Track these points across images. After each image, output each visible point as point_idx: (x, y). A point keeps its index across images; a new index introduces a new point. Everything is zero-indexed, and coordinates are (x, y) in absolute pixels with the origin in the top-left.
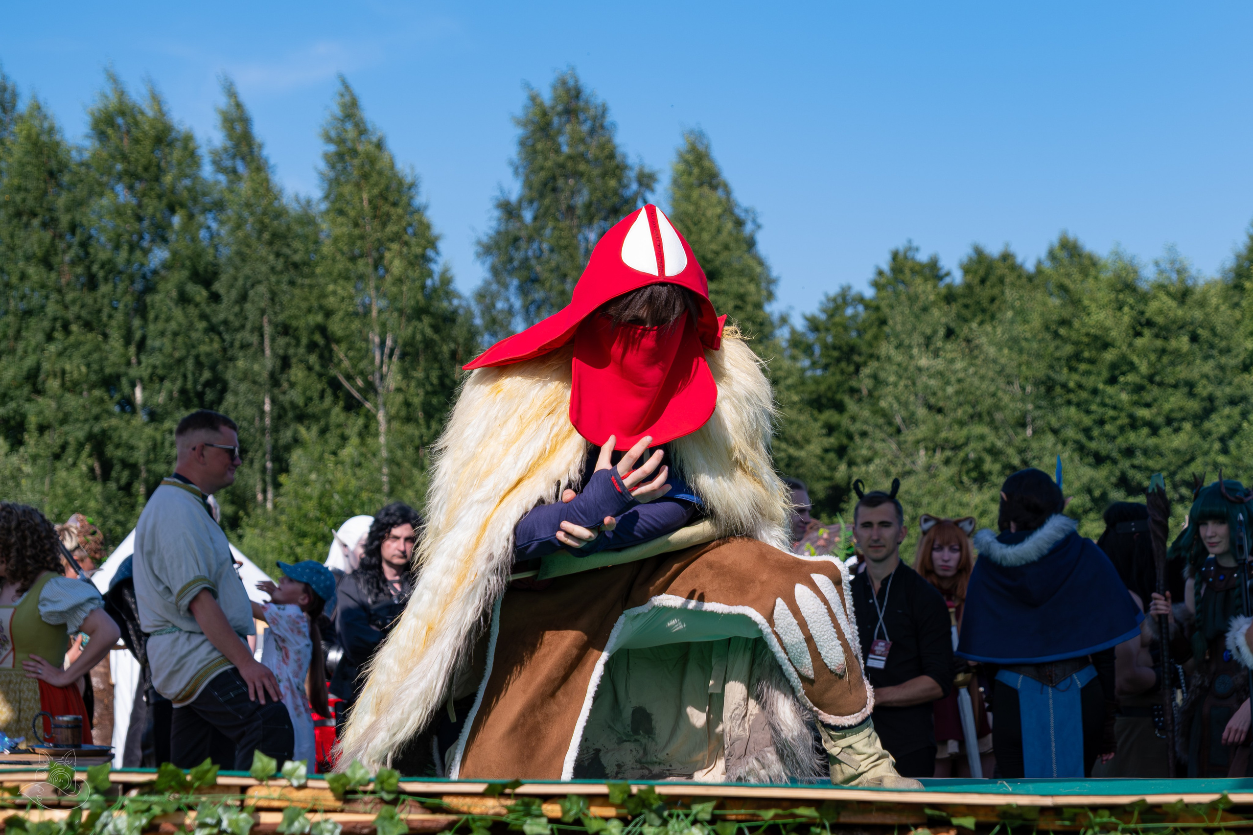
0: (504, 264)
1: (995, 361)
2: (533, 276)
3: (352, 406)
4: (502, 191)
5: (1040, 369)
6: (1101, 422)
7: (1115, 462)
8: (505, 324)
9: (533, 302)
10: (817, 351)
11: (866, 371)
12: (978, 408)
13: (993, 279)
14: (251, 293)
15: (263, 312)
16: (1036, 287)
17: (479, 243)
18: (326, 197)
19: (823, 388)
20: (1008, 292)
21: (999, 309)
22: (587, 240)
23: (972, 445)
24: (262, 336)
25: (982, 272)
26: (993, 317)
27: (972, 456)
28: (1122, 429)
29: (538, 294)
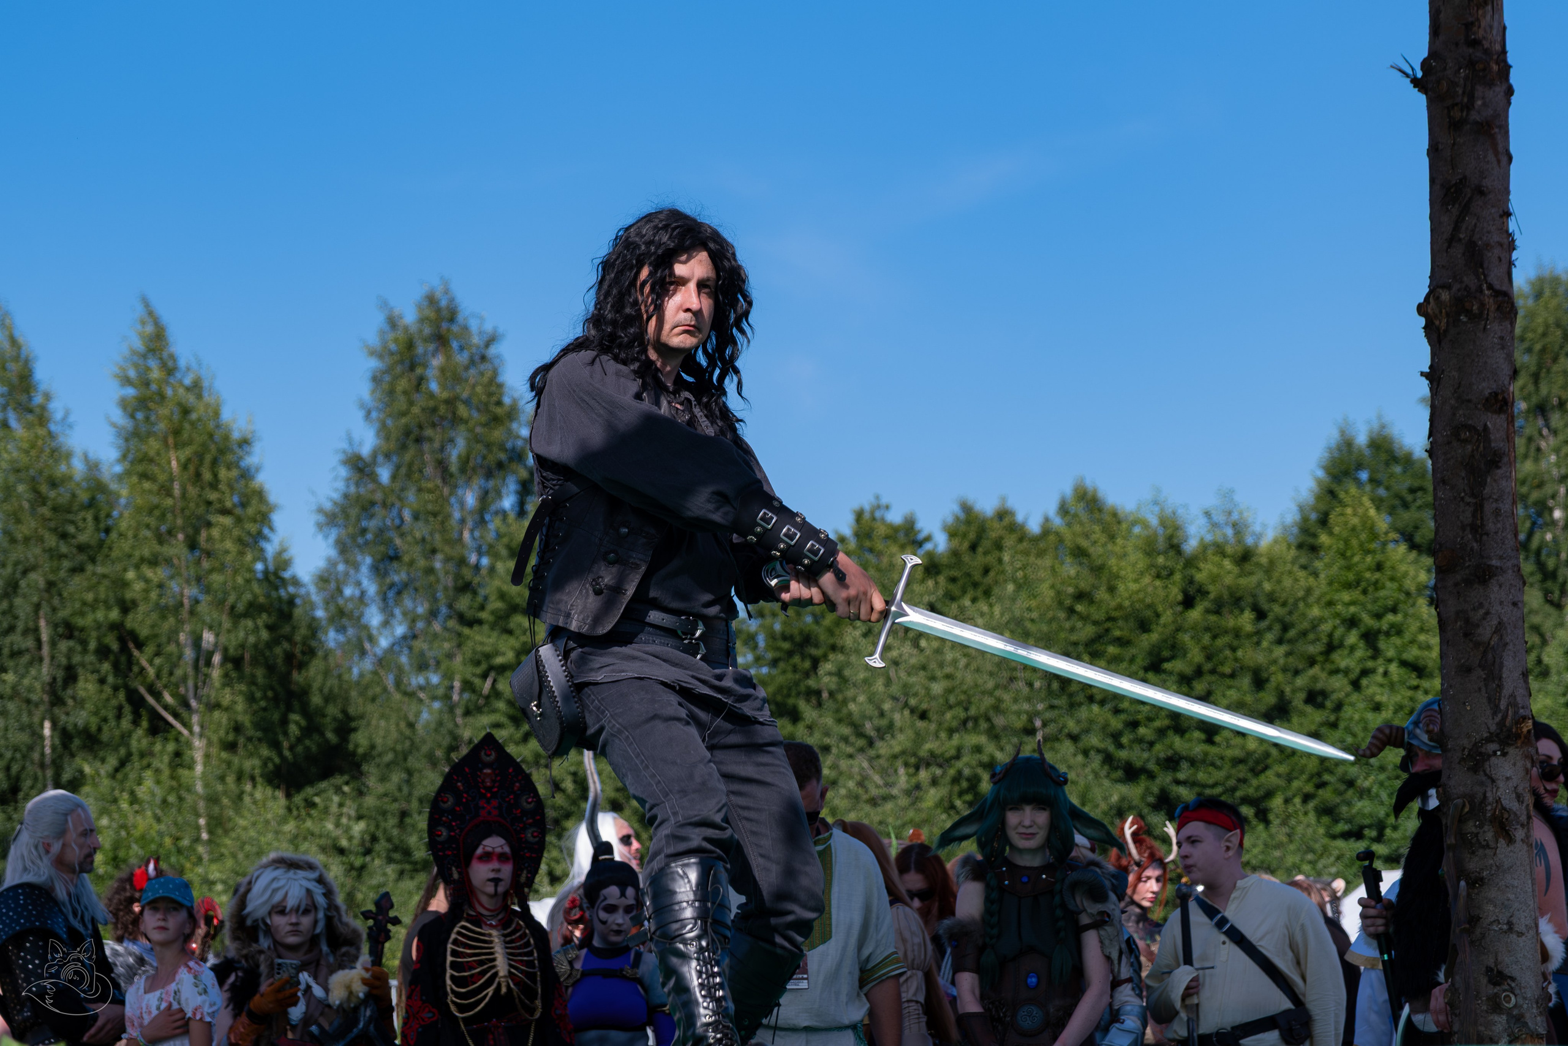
0: (353, 537)
2: (391, 553)
3: (158, 727)
4: (350, 441)
6: (1133, 725)
7: (1151, 776)
8: (356, 614)
9: (391, 586)
10: (761, 640)
11: (827, 667)
12: (973, 711)
13: (986, 544)
14: (23, 583)
15: (37, 607)
16: (1041, 554)
17: (320, 510)
18: (124, 457)
19: (771, 690)
20: (1006, 558)
21: (996, 582)
22: (462, 504)
23: (965, 759)
24: (39, 641)
25: (972, 536)
26: (987, 593)
27: (967, 772)
28: (1162, 732)
29: (398, 576)
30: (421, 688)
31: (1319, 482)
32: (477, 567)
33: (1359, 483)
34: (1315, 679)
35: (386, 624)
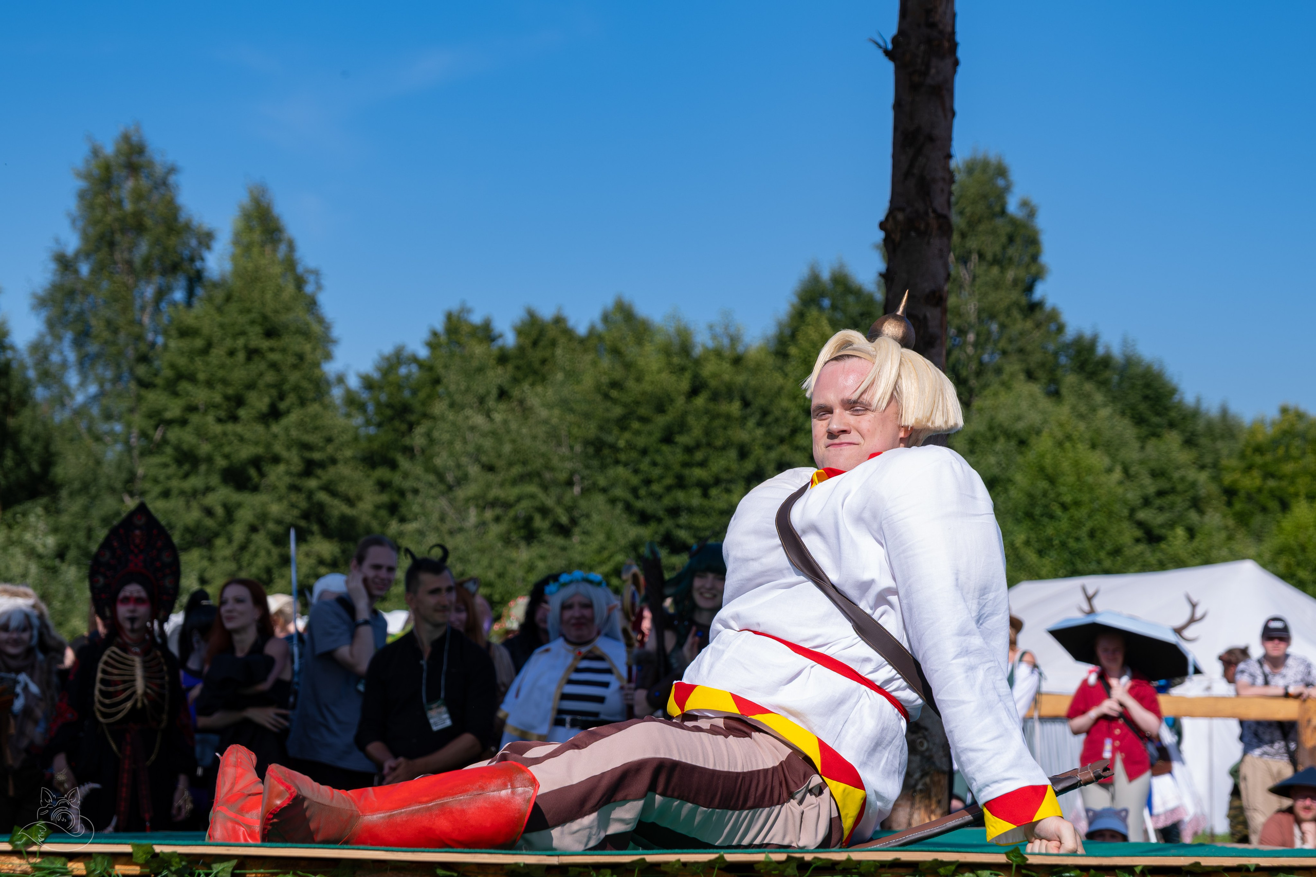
0: (60, 316)
1: (546, 422)
2: (87, 329)
5: (591, 430)
6: (648, 482)
7: (659, 520)
8: (59, 375)
9: (87, 355)
10: (371, 408)
11: (420, 430)
12: (528, 468)
13: (544, 341)
16: (586, 351)
19: (376, 446)
20: (559, 352)
21: (550, 371)
22: (143, 295)
23: (522, 504)
25: (534, 335)
26: (545, 378)
28: (669, 489)
29: (93, 348)
30: (106, 433)
31: (793, 305)
32: (153, 345)
33: (821, 308)
34: (783, 454)
35: (83, 384)
